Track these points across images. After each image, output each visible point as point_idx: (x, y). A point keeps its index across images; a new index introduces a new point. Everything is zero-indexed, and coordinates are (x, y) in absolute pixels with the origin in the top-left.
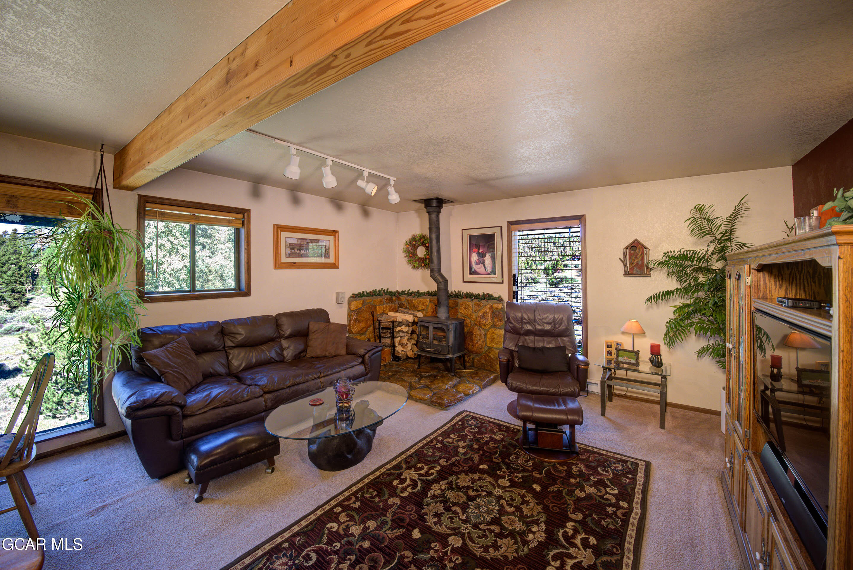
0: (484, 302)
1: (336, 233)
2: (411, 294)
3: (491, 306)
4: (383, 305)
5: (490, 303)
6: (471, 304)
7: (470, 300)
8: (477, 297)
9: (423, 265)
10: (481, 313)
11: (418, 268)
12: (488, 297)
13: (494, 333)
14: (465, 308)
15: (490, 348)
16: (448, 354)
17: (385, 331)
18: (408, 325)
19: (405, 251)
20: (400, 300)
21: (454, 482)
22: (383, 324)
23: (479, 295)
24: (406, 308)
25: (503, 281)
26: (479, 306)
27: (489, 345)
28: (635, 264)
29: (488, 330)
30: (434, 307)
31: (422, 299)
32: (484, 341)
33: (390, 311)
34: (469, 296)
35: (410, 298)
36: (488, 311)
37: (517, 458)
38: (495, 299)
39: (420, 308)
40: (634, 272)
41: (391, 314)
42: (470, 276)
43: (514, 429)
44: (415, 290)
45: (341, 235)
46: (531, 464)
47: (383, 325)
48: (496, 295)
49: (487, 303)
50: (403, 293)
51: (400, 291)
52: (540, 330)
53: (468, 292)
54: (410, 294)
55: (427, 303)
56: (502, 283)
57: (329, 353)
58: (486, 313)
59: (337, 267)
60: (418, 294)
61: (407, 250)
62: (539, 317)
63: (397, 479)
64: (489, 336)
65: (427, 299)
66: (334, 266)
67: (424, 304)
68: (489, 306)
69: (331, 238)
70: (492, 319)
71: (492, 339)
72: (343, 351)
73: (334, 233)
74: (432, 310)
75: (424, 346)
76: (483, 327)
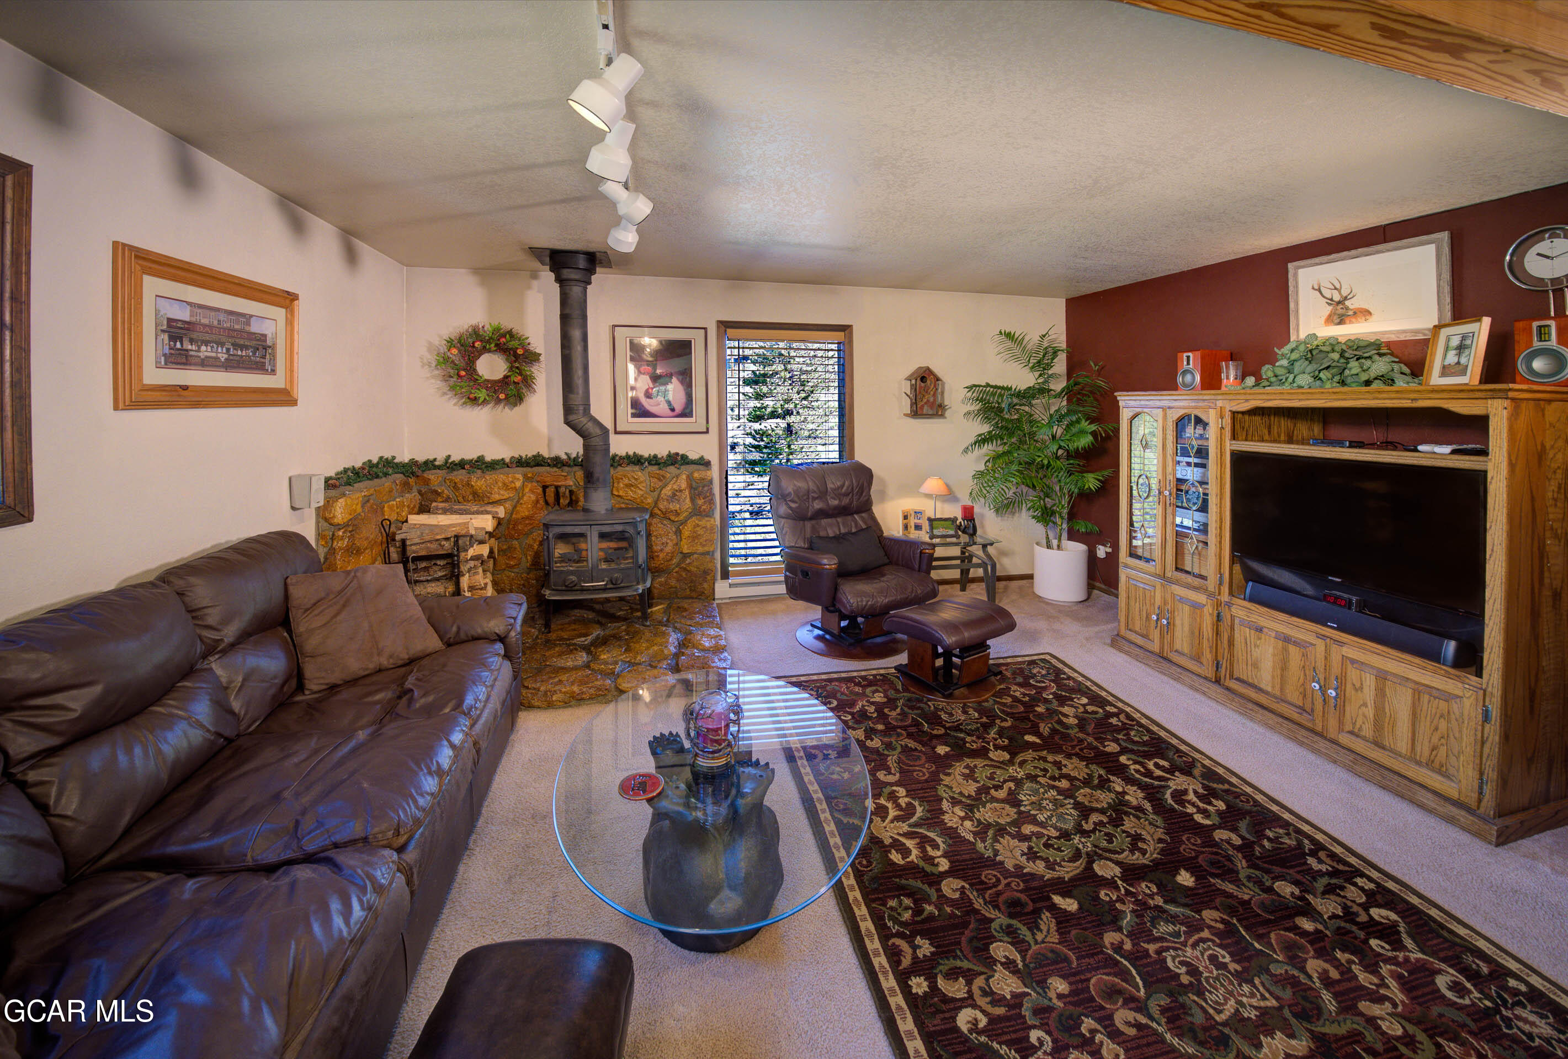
0: (672, 469)
1: (293, 300)
2: (462, 464)
3: (690, 478)
4: (394, 500)
5: (685, 470)
6: (639, 474)
7: (637, 468)
8: (654, 461)
9: (502, 396)
10: (667, 491)
11: (485, 402)
12: (676, 460)
13: (698, 526)
14: (629, 486)
15: (685, 556)
16: (638, 584)
17: (424, 564)
18: (481, 542)
19: (438, 363)
20: (427, 482)
21: (956, 796)
22: (414, 548)
23: (655, 456)
24: (447, 500)
25: (708, 429)
26: (660, 478)
27: (685, 551)
28: (925, 400)
29: (684, 522)
30: (540, 490)
31: (500, 476)
32: (677, 544)
33: (410, 513)
34: (636, 460)
35: (460, 475)
36: (684, 485)
37: (951, 715)
38: (693, 462)
39: (497, 497)
40: (925, 412)
41: (414, 519)
42: (631, 420)
43: (875, 676)
44: (471, 455)
45: (302, 307)
46: (976, 715)
47: (412, 551)
48: (693, 456)
49: (678, 472)
50: (429, 465)
51: (421, 458)
52: (836, 508)
53: (631, 453)
54: (451, 466)
55: (518, 484)
56: (707, 432)
57: (391, 657)
58: (681, 491)
59: (293, 402)
60: (480, 465)
61: (445, 360)
62: (832, 486)
63: (890, 852)
64: (686, 532)
65: (517, 477)
66: (284, 398)
67: (506, 486)
68: (684, 477)
69: (279, 313)
70: (692, 500)
71: (695, 537)
72: (433, 642)
73: (287, 299)
74: (533, 497)
75: (573, 578)
76: (673, 518)
